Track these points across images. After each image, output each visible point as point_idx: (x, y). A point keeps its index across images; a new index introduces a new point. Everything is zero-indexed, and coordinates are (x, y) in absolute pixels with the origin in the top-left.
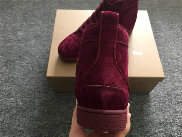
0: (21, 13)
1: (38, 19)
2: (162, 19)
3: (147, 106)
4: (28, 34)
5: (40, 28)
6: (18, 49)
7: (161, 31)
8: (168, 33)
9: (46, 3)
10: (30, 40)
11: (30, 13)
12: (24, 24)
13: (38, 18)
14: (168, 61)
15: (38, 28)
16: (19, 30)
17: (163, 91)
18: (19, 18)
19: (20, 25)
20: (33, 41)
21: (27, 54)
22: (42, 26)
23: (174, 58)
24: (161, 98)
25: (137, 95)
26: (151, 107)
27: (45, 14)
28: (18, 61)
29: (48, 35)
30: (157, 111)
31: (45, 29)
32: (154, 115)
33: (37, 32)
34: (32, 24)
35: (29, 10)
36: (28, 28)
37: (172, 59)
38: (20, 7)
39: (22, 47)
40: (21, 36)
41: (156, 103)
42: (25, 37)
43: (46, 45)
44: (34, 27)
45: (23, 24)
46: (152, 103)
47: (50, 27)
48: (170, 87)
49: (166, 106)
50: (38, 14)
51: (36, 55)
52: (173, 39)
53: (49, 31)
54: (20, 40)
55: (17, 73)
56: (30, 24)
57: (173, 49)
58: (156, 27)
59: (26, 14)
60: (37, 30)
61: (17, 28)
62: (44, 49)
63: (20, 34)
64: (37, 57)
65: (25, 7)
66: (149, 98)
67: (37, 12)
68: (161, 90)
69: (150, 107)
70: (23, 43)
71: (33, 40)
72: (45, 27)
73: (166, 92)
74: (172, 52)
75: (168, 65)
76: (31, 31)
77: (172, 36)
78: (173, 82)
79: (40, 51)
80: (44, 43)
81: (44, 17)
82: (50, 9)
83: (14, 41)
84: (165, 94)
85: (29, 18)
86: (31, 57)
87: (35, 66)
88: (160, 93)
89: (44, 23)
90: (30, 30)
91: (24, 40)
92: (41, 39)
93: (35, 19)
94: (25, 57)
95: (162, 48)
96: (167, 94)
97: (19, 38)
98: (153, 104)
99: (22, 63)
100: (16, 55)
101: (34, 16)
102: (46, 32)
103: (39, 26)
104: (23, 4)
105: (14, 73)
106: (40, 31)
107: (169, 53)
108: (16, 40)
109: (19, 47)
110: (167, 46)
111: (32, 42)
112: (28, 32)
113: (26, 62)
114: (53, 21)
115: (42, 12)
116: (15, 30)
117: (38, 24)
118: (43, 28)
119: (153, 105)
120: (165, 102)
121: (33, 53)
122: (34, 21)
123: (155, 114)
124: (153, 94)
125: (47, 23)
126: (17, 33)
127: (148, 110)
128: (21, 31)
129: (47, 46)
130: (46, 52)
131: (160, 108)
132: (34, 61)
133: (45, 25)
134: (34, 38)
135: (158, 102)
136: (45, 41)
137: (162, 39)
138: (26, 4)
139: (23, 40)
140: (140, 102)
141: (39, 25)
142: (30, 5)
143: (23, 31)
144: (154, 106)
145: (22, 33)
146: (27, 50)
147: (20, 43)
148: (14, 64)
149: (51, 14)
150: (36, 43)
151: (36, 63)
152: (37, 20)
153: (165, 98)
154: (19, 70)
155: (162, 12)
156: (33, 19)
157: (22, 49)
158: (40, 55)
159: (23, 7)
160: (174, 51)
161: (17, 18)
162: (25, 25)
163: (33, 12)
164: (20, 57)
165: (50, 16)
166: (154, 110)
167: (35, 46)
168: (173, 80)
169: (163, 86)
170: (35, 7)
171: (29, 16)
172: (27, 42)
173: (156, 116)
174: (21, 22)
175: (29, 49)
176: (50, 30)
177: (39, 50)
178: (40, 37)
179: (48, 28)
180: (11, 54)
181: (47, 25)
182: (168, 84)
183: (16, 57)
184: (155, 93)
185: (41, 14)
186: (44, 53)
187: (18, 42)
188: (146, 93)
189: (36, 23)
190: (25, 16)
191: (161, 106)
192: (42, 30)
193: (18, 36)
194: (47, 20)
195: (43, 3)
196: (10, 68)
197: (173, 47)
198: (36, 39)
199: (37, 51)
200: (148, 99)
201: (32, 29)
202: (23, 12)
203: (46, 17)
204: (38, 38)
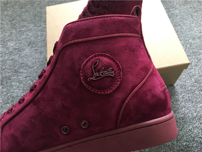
0: (8, 20)
1: (28, 23)
3: (174, 100)
4: (20, 43)
5: (32, 33)
6: (12, 63)
7: (174, 9)
8: (184, 9)
9: (34, 2)
10: (24, 49)
11: (18, 17)
12: (14, 31)
13: (28, 22)
14: (190, 42)
15: (30, 34)
16: (9, 41)
17: (190, 79)
18: (7, 26)
19: (9, 34)
20: (28, 50)
21: (23, 66)
22: (34, 30)
23: (196, 37)
24: (189, 88)
26: (179, 101)
27: (35, 16)
28: (14, 76)
29: (43, 39)
30: (187, 104)
31: (39, 32)
32: (184, 109)
33: (29, 38)
34: (23, 30)
35: (16, 14)
36: (18, 36)
37: (194, 39)
38: (6, 13)
39: (16, 59)
40: (12, 46)
41: (184, 95)
42: (17, 48)
43: (43, 51)
44: (25, 34)
45: (12, 32)
46: (179, 95)
47: (43, 30)
48: (198, 72)
49: (196, 97)
50: (28, 17)
51: (33, 65)
52: (191, 15)
53: (43, 34)
54: (12, 52)
55: (16, 91)
56: (20, 31)
57: (193, 27)
58: (168, 4)
59: (13, 20)
60: (29, 36)
61: (6, 38)
62: (42, 57)
63: (11, 44)
64: (36, 67)
65: (11, 12)
66: (175, 91)
67: (25, 15)
68: (187, 78)
69: (177, 100)
70: (16, 54)
71: (26, 49)
72: (38, 31)
73: (193, 80)
74: (192, 30)
75: (191, 47)
76: (23, 38)
77: (189, 12)
78: (199, 67)
79: (37, 60)
80: (40, 50)
81: (35, 19)
82: (40, 8)
83: (5, 54)
84: (193, 82)
85: (18, 24)
86: (28, 69)
87: (35, 79)
88: (187, 81)
89: (36, 26)
90: (21, 38)
91: (17, 50)
92: (36, 46)
93: (25, 23)
94: (21, 70)
95: (180, 27)
96: (196, 82)
97: (11, 50)
98: (181, 96)
99: (19, 77)
100: (11, 70)
101: (23, 20)
102: (41, 37)
103: (30, 30)
104: (8, 9)
105: (12, 91)
106: (33, 37)
107: (188, 33)
108: (7, 52)
109: (12, 60)
110: (185, 24)
111: (27, 51)
112: (19, 40)
113: (24, 76)
114: (45, 22)
115: (31, 14)
116: (5, 41)
117: (29, 29)
118: (36, 32)
119: (180, 98)
120: (194, 92)
122: (24, 26)
123: (185, 107)
124: (179, 85)
125: (39, 25)
126: (7, 44)
127: (176, 105)
128: (11, 40)
129: (45, 52)
130: (44, 60)
131: (190, 100)
132: (33, 73)
133: (37, 29)
134: (28, 46)
135: (186, 93)
136: (41, 47)
137: (177, 18)
138: (12, 8)
139: (16, 52)
141: (31, 29)
142: (16, 8)
143: (14, 41)
144: (182, 98)
145: (13, 43)
146: (22, 62)
147: (13, 55)
148: (10, 81)
149: (42, 14)
150: (31, 51)
151: (36, 75)
152: (27, 24)
153: (194, 86)
154: (18, 87)
156: (23, 24)
157: (16, 61)
158: (38, 64)
159: (8, 12)
160: (195, 28)
161: (4, 27)
162: (15, 33)
163: (21, 16)
164: (16, 71)
165: (41, 17)
166: (183, 104)
167: (30, 55)
168: (199, 63)
169: (188, 73)
170: (22, 10)
171: (18, 22)
172: (21, 53)
173: (186, 110)
174: (9, 30)
175: (25, 60)
176: (44, 33)
177: (36, 58)
178: (34, 44)
179: (42, 31)
180: (5, 69)
181: (40, 28)
182: (194, 69)
183: (11, 72)
184: (180, 83)
185: (31, 16)
186: (42, 62)
187: (10, 55)
188: (170, 85)
189: (27, 28)
190: (13, 22)
191: (190, 97)
192: (36, 35)
193: (9, 47)
194: (39, 22)
195: (30, 3)
196: (6, 86)
197: (192, 24)
198: (30, 46)
199: (34, 60)
200: (174, 92)
201: (23, 36)
202: (10, 18)
203: (37, 18)
204: (32, 45)
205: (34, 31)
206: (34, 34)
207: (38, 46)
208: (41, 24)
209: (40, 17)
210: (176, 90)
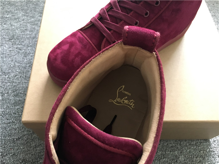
1: (17, 10)
2: (215, 16)
5: (19, 24)
13: (17, 8)
15: (16, 25)
20: (7, 46)
22: (23, 20)
25: (190, 145)
29: (33, 35)
31: (28, 25)
33: (13, 30)
34: (6, 17)
43: (29, 53)
44: (8, 23)
47: (36, 23)
51: (10, 71)
53: (34, 28)
60: (13, 27)
62: (25, 60)
64: (12, 75)
66: (211, 150)
71: (5, 44)
76: (4, 28)
79: (17, 64)
80: (25, 50)
81: (27, 6)
87: (7, 92)
89: (28, 16)
92: (20, 44)
93: (12, 9)
102: (30, 31)
103: (18, 20)
106: (19, 30)
111: (5, 48)
114: (41, 13)
117: (16, 17)
118: (25, 24)
121: (5, 67)
122: (9, 12)
124: (217, 142)
125: (31, 15)
129: (31, 54)
130: (28, 66)
132: (6, 83)
133: (28, 20)
134: (8, 41)
140: (197, 158)
141: (18, 18)
150: (11, 49)
151: (10, 87)
152: (15, 11)
155: (213, 6)
156: (9, 9)
158: (18, 70)
167: (9, 55)
176: (36, 28)
177: (16, 61)
178: (18, 39)
179: (34, 25)
181: (33, 19)
186: (25, 68)
188: (204, 140)
189: (13, 16)
192: (24, 28)
194: (33, 11)
198: (11, 42)
199: (13, 63)
200: (209, 151)
201: (5, 26)
203: (31, 6)
204: (15, 41)
205: (23, 22)
206: (21, 26)
207: (23, 44)
208: (34, 14)
209: (36, 5)
210: (212, 148)
